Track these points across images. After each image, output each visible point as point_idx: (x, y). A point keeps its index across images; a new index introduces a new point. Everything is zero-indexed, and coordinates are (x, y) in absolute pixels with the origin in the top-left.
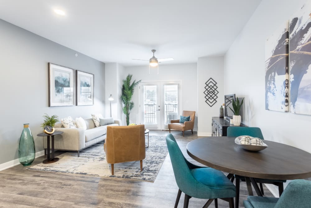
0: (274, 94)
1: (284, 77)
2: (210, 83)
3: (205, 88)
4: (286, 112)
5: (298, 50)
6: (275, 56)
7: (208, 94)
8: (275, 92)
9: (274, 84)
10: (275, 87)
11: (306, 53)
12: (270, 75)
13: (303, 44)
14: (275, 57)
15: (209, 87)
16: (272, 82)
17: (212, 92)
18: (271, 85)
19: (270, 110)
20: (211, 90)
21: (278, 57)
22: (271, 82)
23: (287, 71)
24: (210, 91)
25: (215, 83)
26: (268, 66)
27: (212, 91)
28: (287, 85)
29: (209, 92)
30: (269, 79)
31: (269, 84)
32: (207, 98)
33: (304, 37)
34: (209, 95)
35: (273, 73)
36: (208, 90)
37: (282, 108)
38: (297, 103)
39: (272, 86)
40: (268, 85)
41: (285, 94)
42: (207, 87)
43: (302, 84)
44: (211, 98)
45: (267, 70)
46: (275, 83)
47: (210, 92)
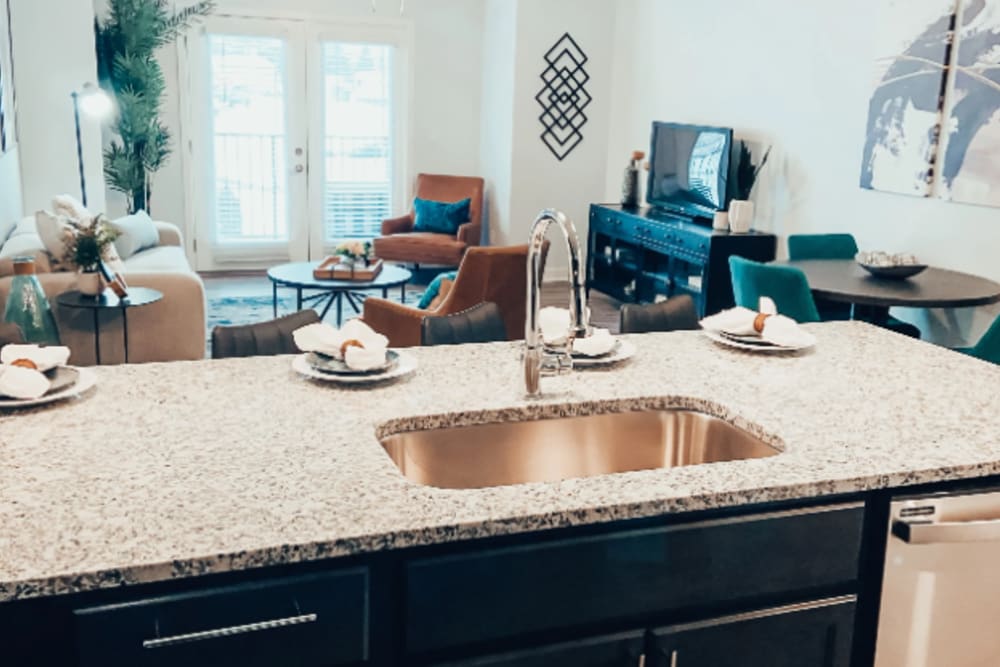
0: (894, 151)
1: (931, 118)
2: (562, 55)
3: (542, 76)
4: (927, 196)
5: (977, 70)
6: (911, 58)
7: (554, 104)
8: (901, 147)
9: (898, 126)
10: (902, 135)
11: (992, 83)
12: (889, 102)
13: (991, 63)
14: (911, 62)
15: (559, 74)
16: (894, 121)
17: (569, 98)
18: (887, 128)
19: (877, 190)
20: (565, 89)
21: (921, 65)
22: (889, 120)
23: (941, 106)
24: (560, 92)
25: (580, 59)
26: (883, 74)
27: (569, 92)
28: (935, 136)
29: (557, 98)
30: (885, 110)
31: (883, 123)
32: (549, 120)
33: (993, 50)
34: (554, 112)
35: (899, 100)
36: (555, 85)
37: (917, 188)
38: (957, 180)
39: (892, 131)
40: (878, 125)
41: (929, 158)
42: (551, 75)
43: (975, 144)
44: (563, 122)
45: (880, 84)
46: (903, 125)
47: (560, 98)
